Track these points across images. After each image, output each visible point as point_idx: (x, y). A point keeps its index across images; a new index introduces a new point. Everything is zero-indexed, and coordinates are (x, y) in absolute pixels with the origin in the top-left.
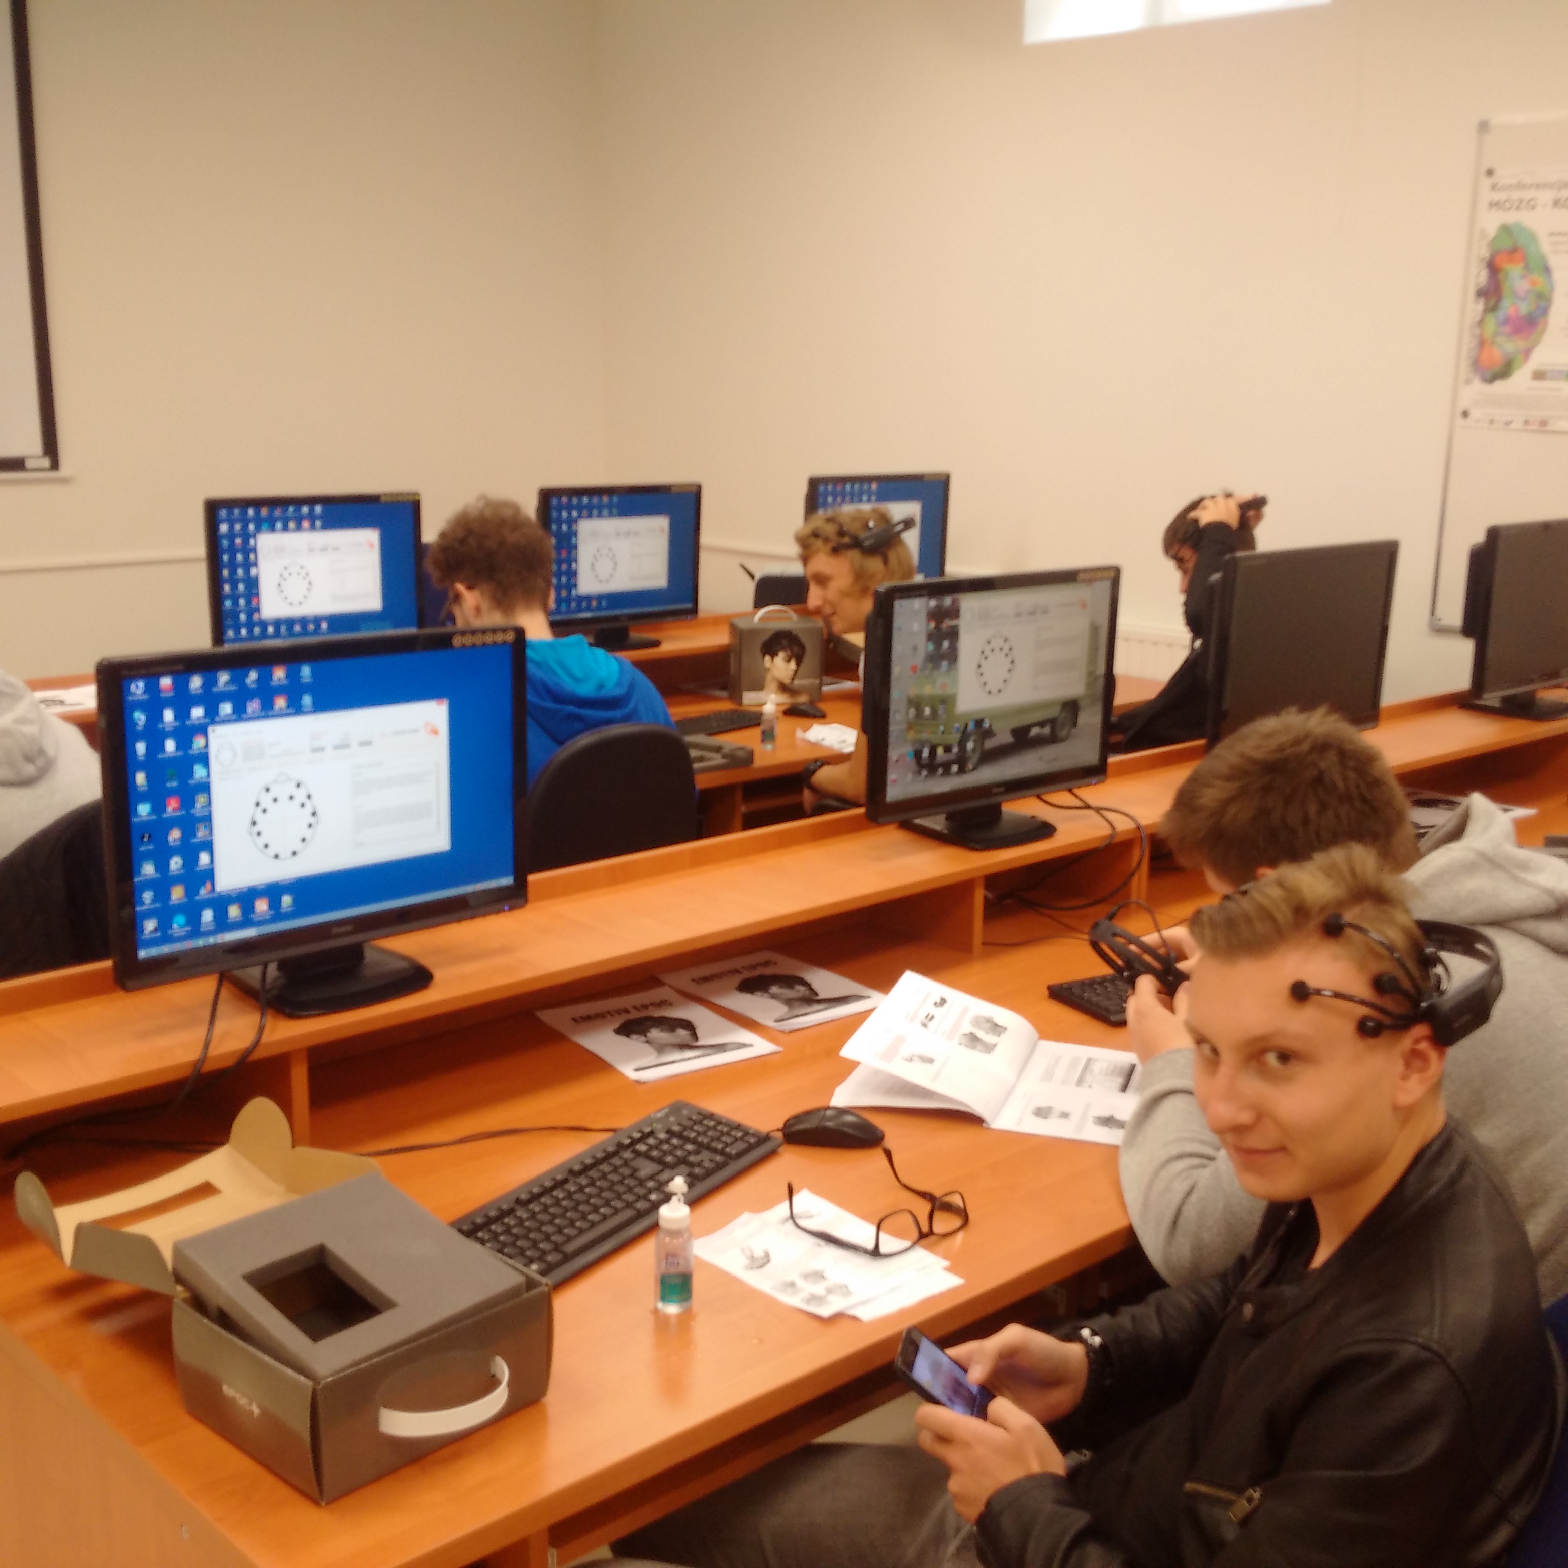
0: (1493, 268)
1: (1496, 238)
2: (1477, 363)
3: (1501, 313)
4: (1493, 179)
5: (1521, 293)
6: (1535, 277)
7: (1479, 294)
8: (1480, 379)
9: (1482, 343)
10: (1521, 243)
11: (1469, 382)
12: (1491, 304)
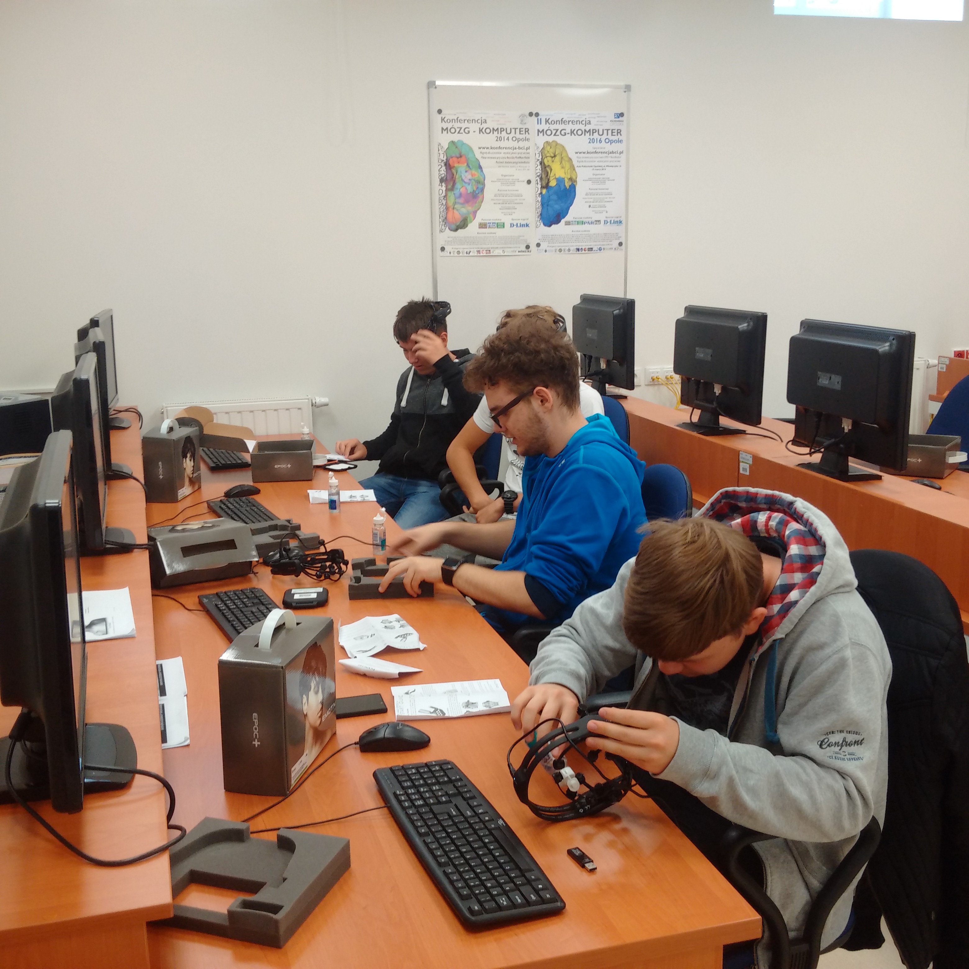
0: (448, 166)
1: (448, 148)
2: (445, 220)
3: (457, 192)
4: (442, 115)
5: (466, 180)
6: (474, 172)
7: (442, 181)
8: (449, 228)
9: (447, 209)
10: (463, 152)
11: (441, 231)
12: (450, 187)
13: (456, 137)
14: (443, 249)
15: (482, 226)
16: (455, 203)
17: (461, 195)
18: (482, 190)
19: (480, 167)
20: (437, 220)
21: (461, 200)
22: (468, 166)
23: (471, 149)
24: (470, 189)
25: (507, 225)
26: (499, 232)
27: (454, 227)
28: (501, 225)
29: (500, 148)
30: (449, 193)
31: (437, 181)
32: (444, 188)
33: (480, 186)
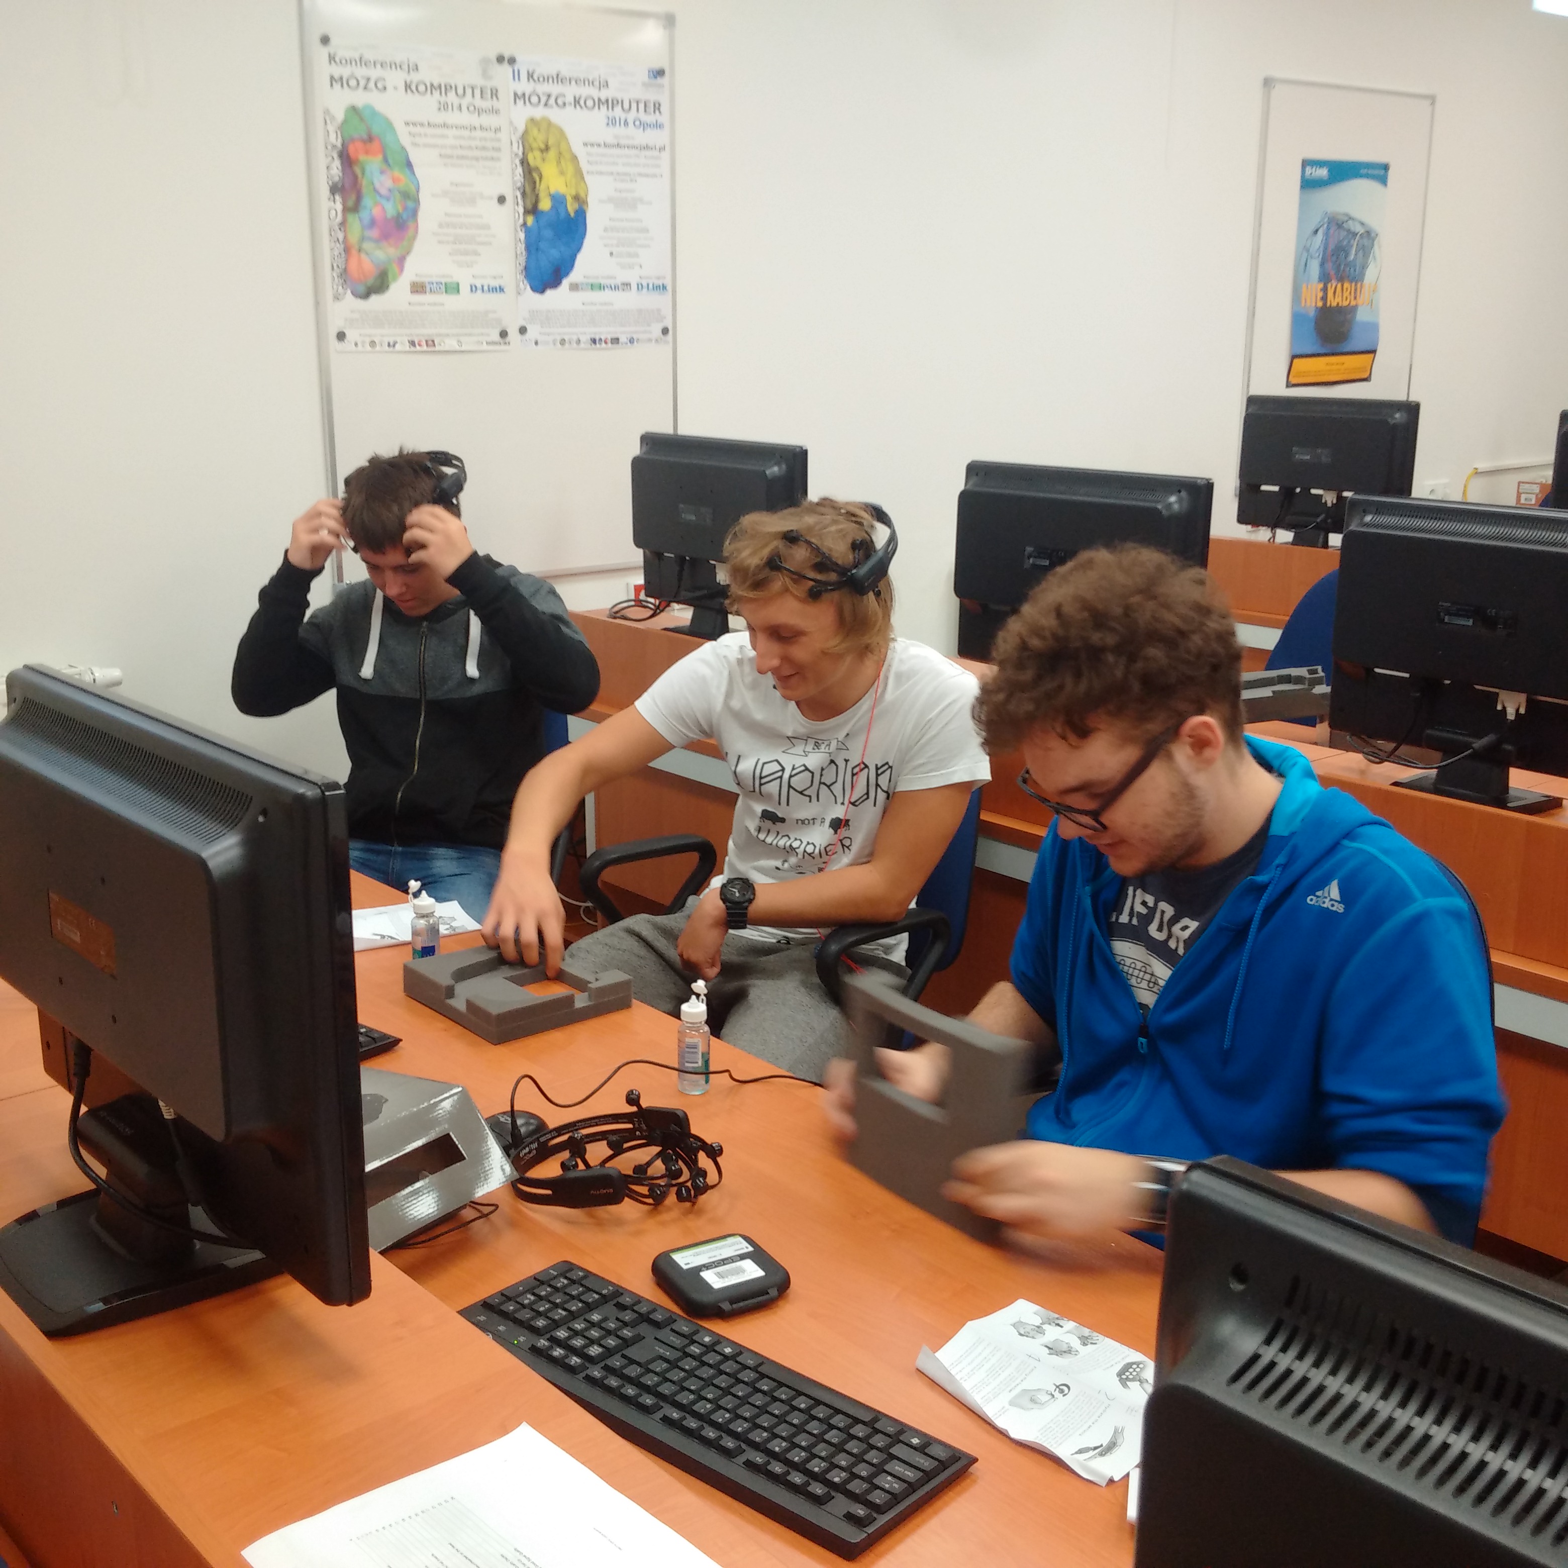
0: (347, 159)
1: (345, 121)
2: (344, 274)
3: (365, 215)
4: (331, 48)
5: (383, 191)
6: (397, 173)
7: (334, 189)
8: (352, 293)
9: (347, 250)
10: (376, 130)
11: (337, 298)
12: (350, 203)
13: (360, 98)
14: (341, 336)
15: (418, 288)
16: (363, 239)
17: (373, 223)
18: (415, 213)
19: (409, 165)
20: (328, 276)
21: (374, 233)
22: (386, 160)
23: (389, 124)
24: (391, 209)
25: (465, 288)
26: (450, 302)
27: (362, 289)
28: (453, 288)
29: (445, 125)
30: (352, 219)
31: (324, 190)
32: (339, 206)
33: (410, 204)
